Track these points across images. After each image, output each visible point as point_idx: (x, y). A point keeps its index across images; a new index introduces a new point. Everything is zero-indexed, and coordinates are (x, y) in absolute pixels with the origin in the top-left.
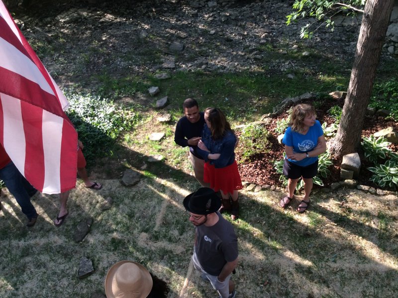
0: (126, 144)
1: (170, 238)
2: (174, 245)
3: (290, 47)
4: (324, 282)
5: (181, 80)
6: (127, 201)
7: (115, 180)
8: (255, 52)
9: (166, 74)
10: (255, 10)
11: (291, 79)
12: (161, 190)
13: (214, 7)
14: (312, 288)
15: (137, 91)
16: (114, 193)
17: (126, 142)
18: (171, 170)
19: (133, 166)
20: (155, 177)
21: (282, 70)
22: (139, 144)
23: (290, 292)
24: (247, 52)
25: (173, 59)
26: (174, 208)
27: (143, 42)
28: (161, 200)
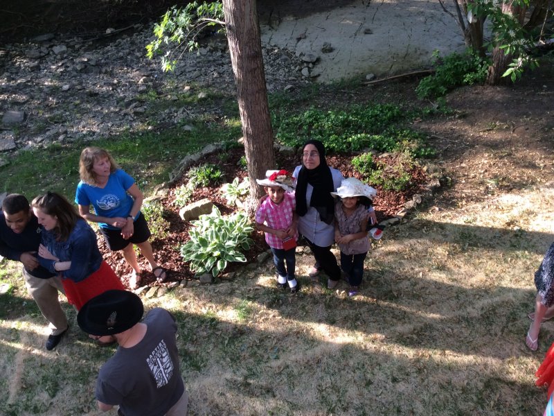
1: (36, 408)
3: (181, 90)
4: (268, 392)
8: (134, 104)
9: (1, 159)
10: (123, 49)
11: (189, 131)
12: (12, 338)
13: (63, 52)
14: (254, 405)
18: (25, 303)
21: (176, 122)
24: (121, 106)
25: (11, 136)
26: (37, 359)
28: (14, 352)
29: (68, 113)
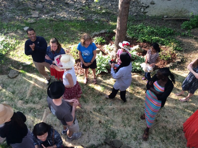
0: (11, 57)
1: (34, 102)
2: (36, 105)
3: (97, 8)
4: (106, 115)
5: (41, 24)
6: (11, 85)
7: (5, 75)
9: (33, 20)
11: (97, 24)
12: (30, 79)
14: (101, 118)
15: (17, 29)
16: (4, 82)
17: (11, 56)
18: (35, 69)
19: (15, 68)
20: (27, 73)
21: (93, 19)
22: (18, 56)
23: (91, 121)
24: (76, 10)
25: (37, 13)
26: (37, 87)
27: (21, 4)
28: (30, 84)
29: (57, 9)
